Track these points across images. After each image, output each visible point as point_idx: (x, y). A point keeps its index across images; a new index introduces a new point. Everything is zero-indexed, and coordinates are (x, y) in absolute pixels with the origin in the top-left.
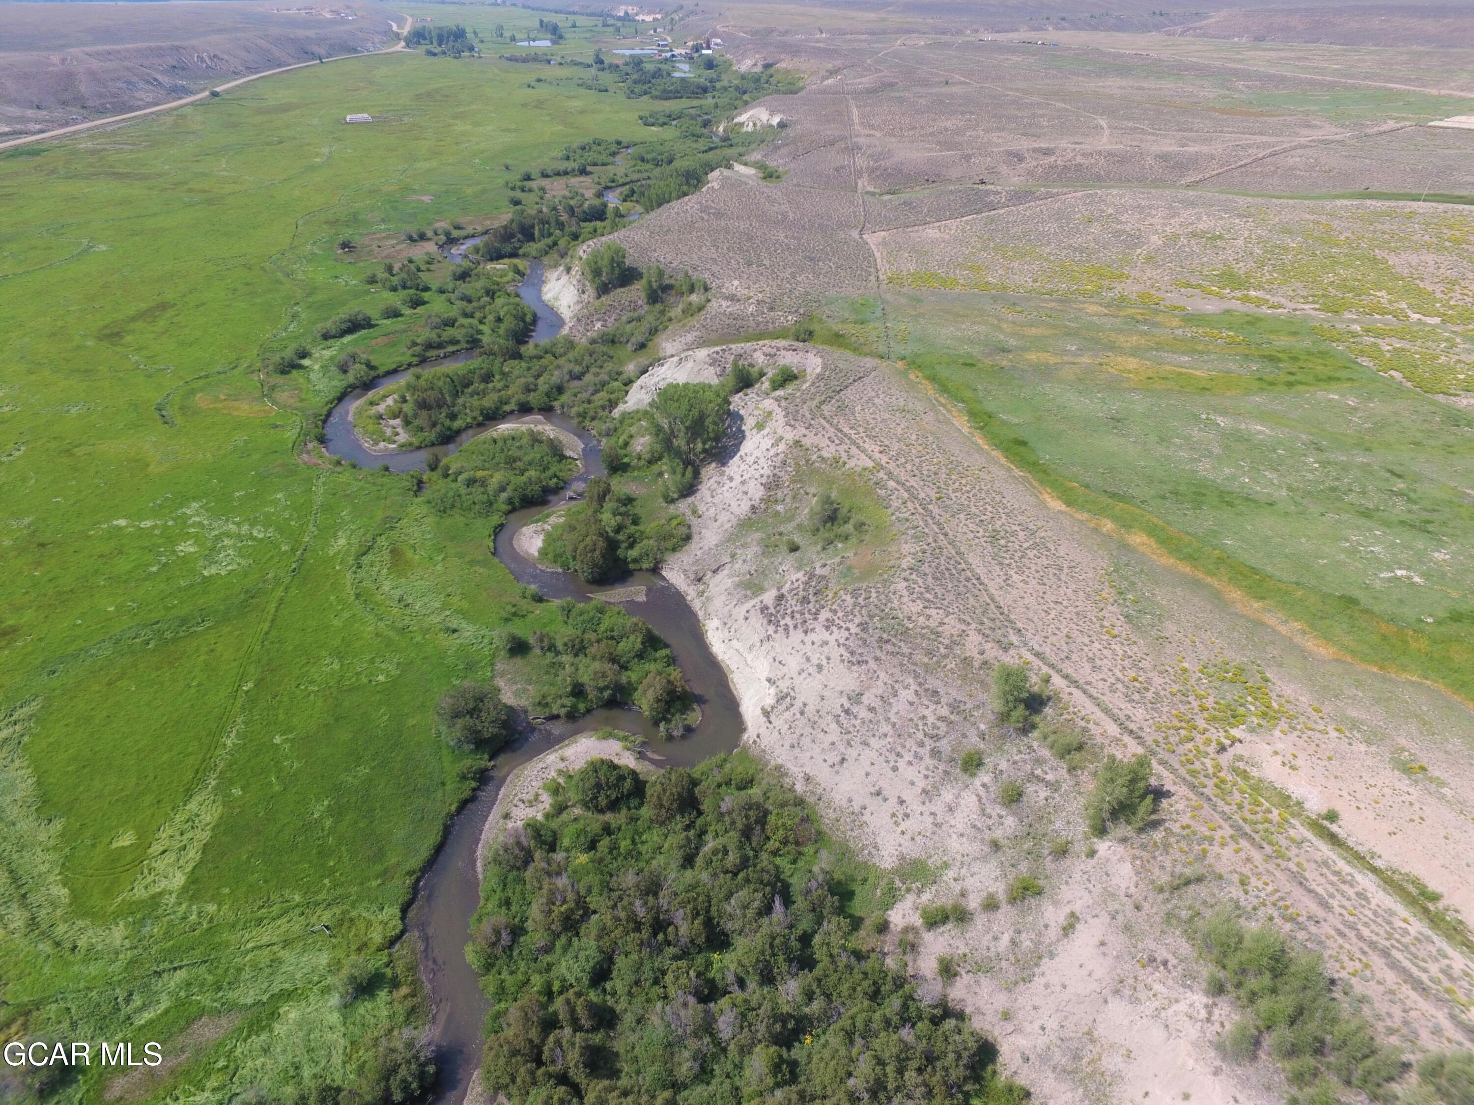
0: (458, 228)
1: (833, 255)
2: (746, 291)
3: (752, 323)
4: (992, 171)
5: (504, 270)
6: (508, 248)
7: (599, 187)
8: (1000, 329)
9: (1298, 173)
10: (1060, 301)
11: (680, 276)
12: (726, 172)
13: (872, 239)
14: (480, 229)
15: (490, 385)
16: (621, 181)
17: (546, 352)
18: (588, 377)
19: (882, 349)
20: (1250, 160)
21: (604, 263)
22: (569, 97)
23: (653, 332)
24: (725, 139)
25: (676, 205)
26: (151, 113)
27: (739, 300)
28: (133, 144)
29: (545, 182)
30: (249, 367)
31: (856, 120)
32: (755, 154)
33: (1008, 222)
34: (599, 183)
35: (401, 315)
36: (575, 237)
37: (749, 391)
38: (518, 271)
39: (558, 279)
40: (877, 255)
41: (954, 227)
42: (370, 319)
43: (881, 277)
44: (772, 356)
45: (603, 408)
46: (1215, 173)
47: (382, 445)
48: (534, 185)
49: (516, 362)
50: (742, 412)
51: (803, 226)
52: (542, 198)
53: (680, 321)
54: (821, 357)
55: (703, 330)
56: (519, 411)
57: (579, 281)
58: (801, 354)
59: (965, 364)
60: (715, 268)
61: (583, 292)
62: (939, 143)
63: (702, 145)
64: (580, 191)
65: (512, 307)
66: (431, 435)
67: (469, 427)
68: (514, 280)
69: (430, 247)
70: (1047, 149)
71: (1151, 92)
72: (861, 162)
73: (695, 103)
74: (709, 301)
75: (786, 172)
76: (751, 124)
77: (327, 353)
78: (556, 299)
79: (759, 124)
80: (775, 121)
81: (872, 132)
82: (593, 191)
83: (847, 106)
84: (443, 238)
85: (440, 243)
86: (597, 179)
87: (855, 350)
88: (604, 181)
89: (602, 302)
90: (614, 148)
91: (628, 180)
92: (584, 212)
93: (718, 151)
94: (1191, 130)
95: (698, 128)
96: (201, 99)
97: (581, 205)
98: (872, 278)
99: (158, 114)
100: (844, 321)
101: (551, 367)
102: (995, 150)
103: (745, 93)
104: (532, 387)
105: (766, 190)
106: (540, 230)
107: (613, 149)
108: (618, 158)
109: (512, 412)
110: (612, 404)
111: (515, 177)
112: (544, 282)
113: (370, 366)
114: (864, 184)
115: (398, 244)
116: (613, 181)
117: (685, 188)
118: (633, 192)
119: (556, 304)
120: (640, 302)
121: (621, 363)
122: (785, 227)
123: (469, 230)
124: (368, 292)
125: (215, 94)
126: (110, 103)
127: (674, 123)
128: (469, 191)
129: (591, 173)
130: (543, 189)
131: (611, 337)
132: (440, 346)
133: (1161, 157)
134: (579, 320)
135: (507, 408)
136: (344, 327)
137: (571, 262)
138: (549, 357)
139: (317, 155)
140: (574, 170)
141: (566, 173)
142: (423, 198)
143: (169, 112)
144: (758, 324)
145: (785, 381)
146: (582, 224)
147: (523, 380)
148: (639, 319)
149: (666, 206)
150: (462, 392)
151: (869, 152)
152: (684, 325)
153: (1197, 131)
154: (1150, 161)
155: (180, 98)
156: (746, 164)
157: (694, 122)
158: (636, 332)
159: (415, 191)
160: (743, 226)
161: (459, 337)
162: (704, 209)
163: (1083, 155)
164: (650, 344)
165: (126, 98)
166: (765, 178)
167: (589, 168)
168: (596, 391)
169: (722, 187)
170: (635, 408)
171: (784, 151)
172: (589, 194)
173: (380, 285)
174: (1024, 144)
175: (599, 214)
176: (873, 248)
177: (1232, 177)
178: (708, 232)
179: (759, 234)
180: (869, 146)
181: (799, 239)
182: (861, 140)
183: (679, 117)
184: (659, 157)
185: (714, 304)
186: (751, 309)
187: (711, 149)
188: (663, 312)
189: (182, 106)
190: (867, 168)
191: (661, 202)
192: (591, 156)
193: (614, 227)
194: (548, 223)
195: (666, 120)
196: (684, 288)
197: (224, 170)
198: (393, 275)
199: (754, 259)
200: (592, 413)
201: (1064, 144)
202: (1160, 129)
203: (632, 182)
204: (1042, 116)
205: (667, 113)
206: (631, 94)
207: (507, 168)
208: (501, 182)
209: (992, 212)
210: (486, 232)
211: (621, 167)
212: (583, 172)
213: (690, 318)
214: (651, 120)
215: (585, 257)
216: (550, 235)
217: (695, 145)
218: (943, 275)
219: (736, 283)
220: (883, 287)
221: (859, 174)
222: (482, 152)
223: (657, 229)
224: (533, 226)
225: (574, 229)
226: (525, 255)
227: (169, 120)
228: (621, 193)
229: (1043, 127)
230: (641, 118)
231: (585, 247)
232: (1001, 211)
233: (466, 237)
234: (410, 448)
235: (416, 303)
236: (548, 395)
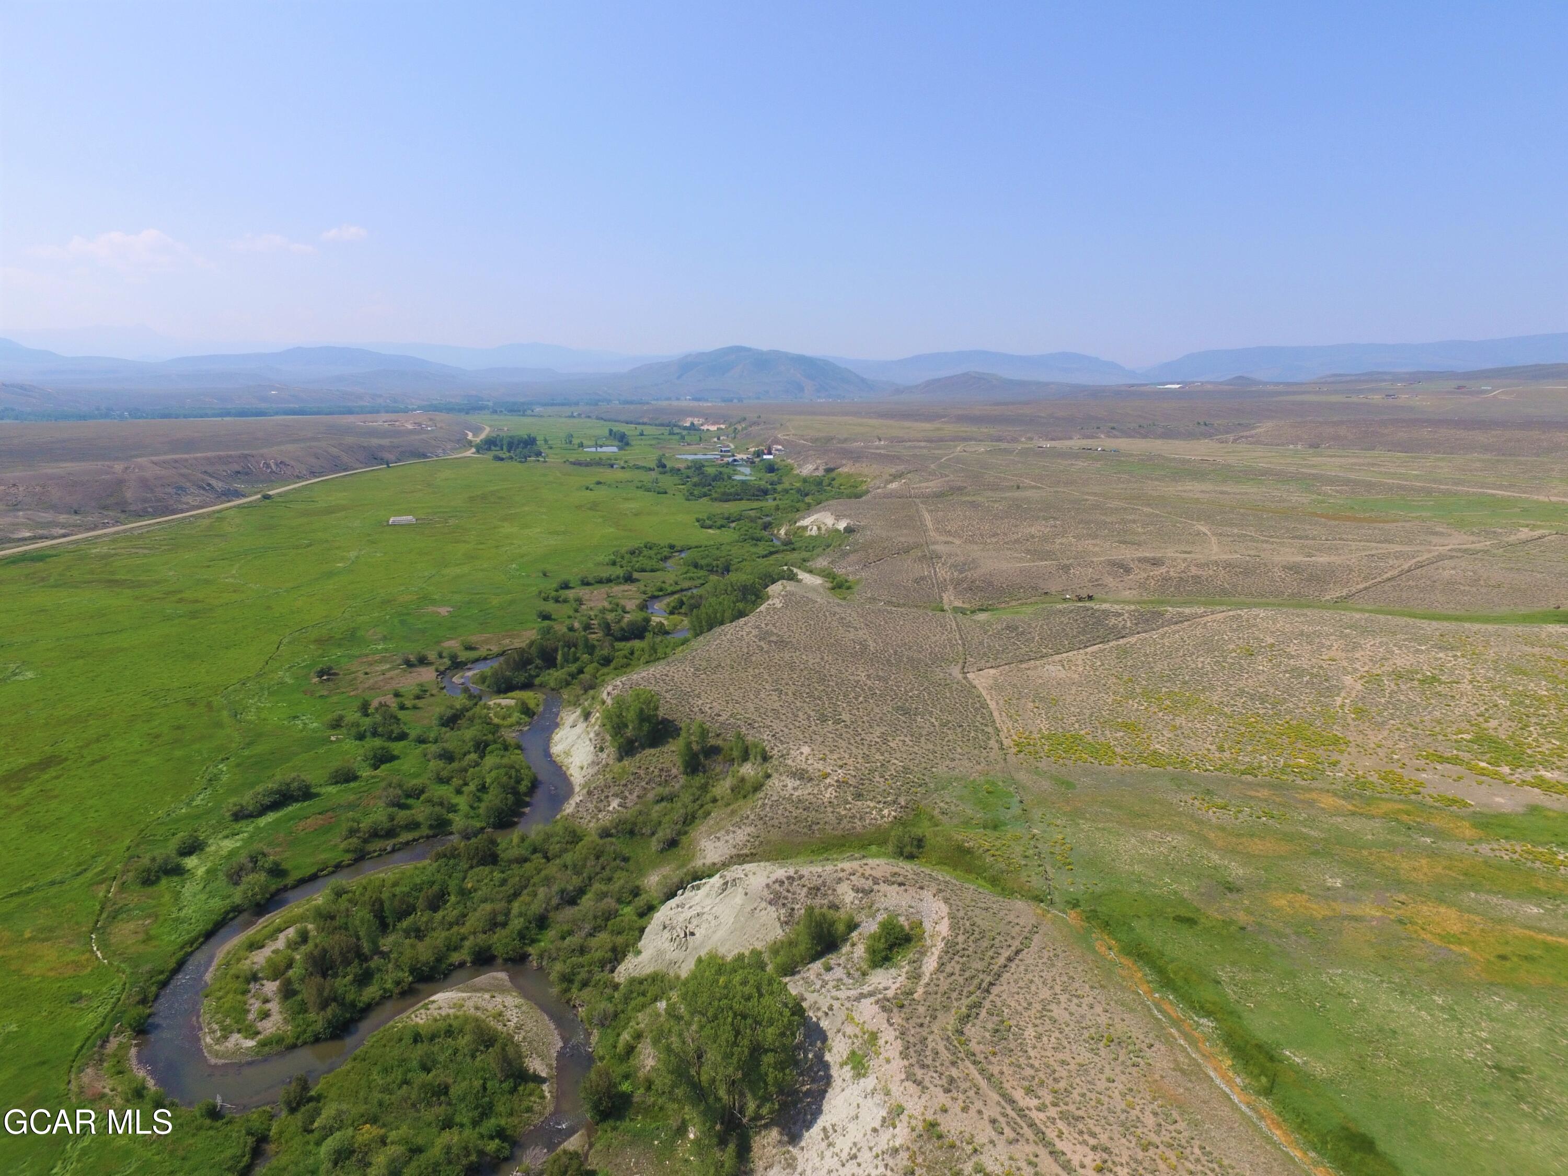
0: (469, 648)
1: (934, 706)
2: (820, 766)
3: (831, 818)
4: (1097, 583)
5: (508, 707)
6: (521, 678)
7: (644, 597)
8: (1205, 841)
9: (1462, 588)
10: (1272, 786)
11: (730, 735)
12: (790, 586)
13: (982, 680)
14: (495, 649)
15: (439, 915)
16: (670, 589)
17: (535, 851)
18: (587, 901)
19: (1037, 882)
20: (1396, 572)
21: (631, 715)
22: (627, 499)
23: (689, 820)
24: (787, 543)
25: (729, 629)
26: (191, 516)
27: (811, 779)
28: (150, 549)
29: (583, 592)
30: (103, 872)
31: (930, 524)
32: (820, 559)
33: (1146, 655)
34: (645, 593)
35: (355, 778)
36: (606, 661)
37: (832, 959)
38: (527, 711)
39: (573, 726)
40: (992, 705)
41: (1080, 662)
42: (308, 787)
43: (1006, 742)
44: (867, 892)
45: (602, 964)
46: (1361, 586)
47: (235, 1038)
48: (570, 594)
49: (487, 869)
50: (824, 1024)
51: (888, 661)
52: (576, 611)
53: (728, 805)
54: (946, 901)
55: (760, 824)
56: (474, 963)
57: (597, 735)
58: (912, 891)
59: (1179, 919)
60: (777, 726)
61: (602, 749)
62: (1028, 551)
63: (761, 549)
64: (622, 602)
65: (503, 771)
66: (318, 1020)
67: (386, 997)
68: (519, 723)
69: (427, 675)
70: (1154, 559)
71: (1239, 497)
72: (943, 573)
73: (756, 505)
74: (768, 776)
75: (858, 582)
76: (815, 528)
77: (228, 845)
78: (567, 754)
79: (823, 528)
80: (842, 525)
81: (950, 539)
82: (637, 602)
83: (917, 511)
84: (447, 662)
85: (442, 668)
86: (643, 588)
87: (994, 881)
88: (651, 590)
89: (624, 768)
90: (666, 551)
91: (678, 588)
92: (622, 629)
93: (779, 556)
94: (1307, 538)
95: (758, 531)
96: (251, 502)
97: (619, 621)
98: (992, 743)
99: (202, 516)
100: (967, 823)
101: (536, 879)
102: (1095, 559)
103: (807, 495)
104: (501, 918)
105: (837, 609)
106: (564, 655)
107: (665, 553)
108: (670, 563)
109: (462, 965)
110: (617, 955)
111: (550, 586)
112: (557, 725)
113: (277, 872)
114: (950, 599)
115: (390, 669)
116: (661, 590)
117: (740, 605)
118: (682, 603)
119: (567, 761)
120: (674, 771)
121: (642, 873)
122: (865, 663)
123: (483, 652)
124: (327, 741)
125: (266, 497)
126: (151, 507)
127: (733, 525)
128: (495, 601)
129: (638, 580)
130: (580, 601)
131: (629, 827)
132: (390, 833)
133: (1291, 569)
134: (590, 793)
135: (455, 958)
136: (267, 801)
137: (590, 705)
138: (538, 859)
139: (343, 559)
140: (618, 577)
141: (609, 581)
142: (439, 610)
143: (209, 515)
144: (840, 819)
145: (891, 947)
146: (619, 645)
147: (488, 907)
148: (671, 798)
149: (718, 630)
150: (394, 926)
151: (950, 561)
152: (733, 812)
153: (1314, 539)
154: (1278, 573)
155: (229, 501)
156: (810, 572)
157: (754, 525)
158: (666, 820)
159: (433, 602)
160: (812, 659)
161: (420, 818)
162: (764, 636)
163: (1196, 565)
164: (684, 839)
165: (172, 502)
166: (833, 589)
167: (636, 575)
168: (596, 930)
169: (786, 606)
170: (649, 970)
171: (853, 558)
172: (631, 605)
173: (344, 730)
174: (1126, 554)
175: (638, 631)
176: (984, 693)
177: (1384, 592)
178: (768, 668)
179: (833, 672)
180: (950, 555)
181: (885, 680)
182: (939, 548)
183: (739, 520)
184: (715, 563)
185: (775, 782)
186: (829, 794)
187: (771, 553)
188: (704, 788)
189: (227, 509)
190: (952, 580)
191: (712, 623)
192: (641, 561)
193: (654, 656)
194: (575, 646)
195: (724, 522)
196: (735, 754)
197: (233, 576)
198: (367, 715)
199: (829, 712)
200: (583, 975)
201: (1170, 552)
202: (1271, 536)
203: (682, 590)
204: (1134, 521)
205: (726, 515)
206: (691, 496)
207: (545, 575)
208: (534, 590)
209: (1121, 641)
210: (502, 654)
211: (672, 574)
212: (629, 579)
213: (741, 802)
214: (708, 522)
215: (609, 701)
216: (576, 660)
217: (753, 550)
218: (1089, 738)
219: (806, 750)
220: (1011, 759)
221: (943, 587)
222: (522, 556)
223: (704, 664)
224: (556, 650)
225: (605, 652)
226: (541, 685)
227: (207, 522)
228: (668, 604)
229: (1138, 534)
230: (698, 520)
231: (610, 688)
232: (1132, 640)
233: (477, 660)
234: (276, 1048)
235: (381, 759)
236: (522, 936)
